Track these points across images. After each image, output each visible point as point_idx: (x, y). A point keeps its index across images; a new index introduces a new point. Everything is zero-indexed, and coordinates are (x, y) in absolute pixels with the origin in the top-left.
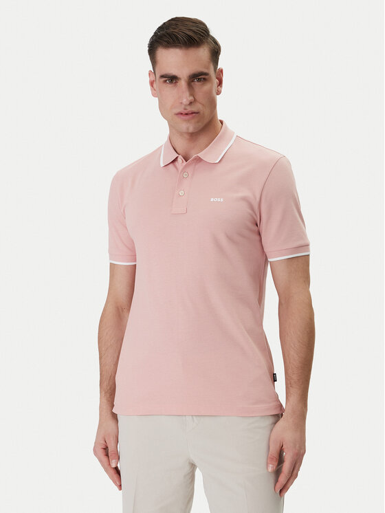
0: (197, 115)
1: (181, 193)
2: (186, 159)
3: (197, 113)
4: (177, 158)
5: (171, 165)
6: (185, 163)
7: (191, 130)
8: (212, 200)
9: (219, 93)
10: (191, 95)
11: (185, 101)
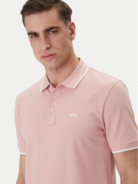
0: (55, 56)
1: (52, 110)
2: (54, 86)
3: (55, 55)
4: (49, 85)
5: (46, 90)
6: (54, 89)
7: (53, 66)
8: (70, 115)
10: (47, 43)
11: (44, 48)
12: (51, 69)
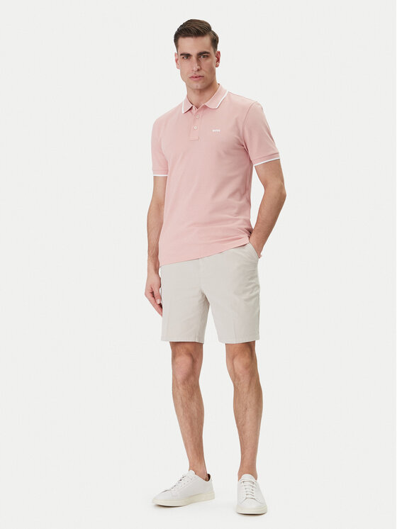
0: (203, 78)
1: (195, 128)
2: (198, 107)
4: (192, 107)
5: (189, 111)
6: (197, 110)
7: (199, 87)
8: (213, 131)
9: (217, 66)
10: (198, 65)
11: (195, 69)
12: (194, 90)
